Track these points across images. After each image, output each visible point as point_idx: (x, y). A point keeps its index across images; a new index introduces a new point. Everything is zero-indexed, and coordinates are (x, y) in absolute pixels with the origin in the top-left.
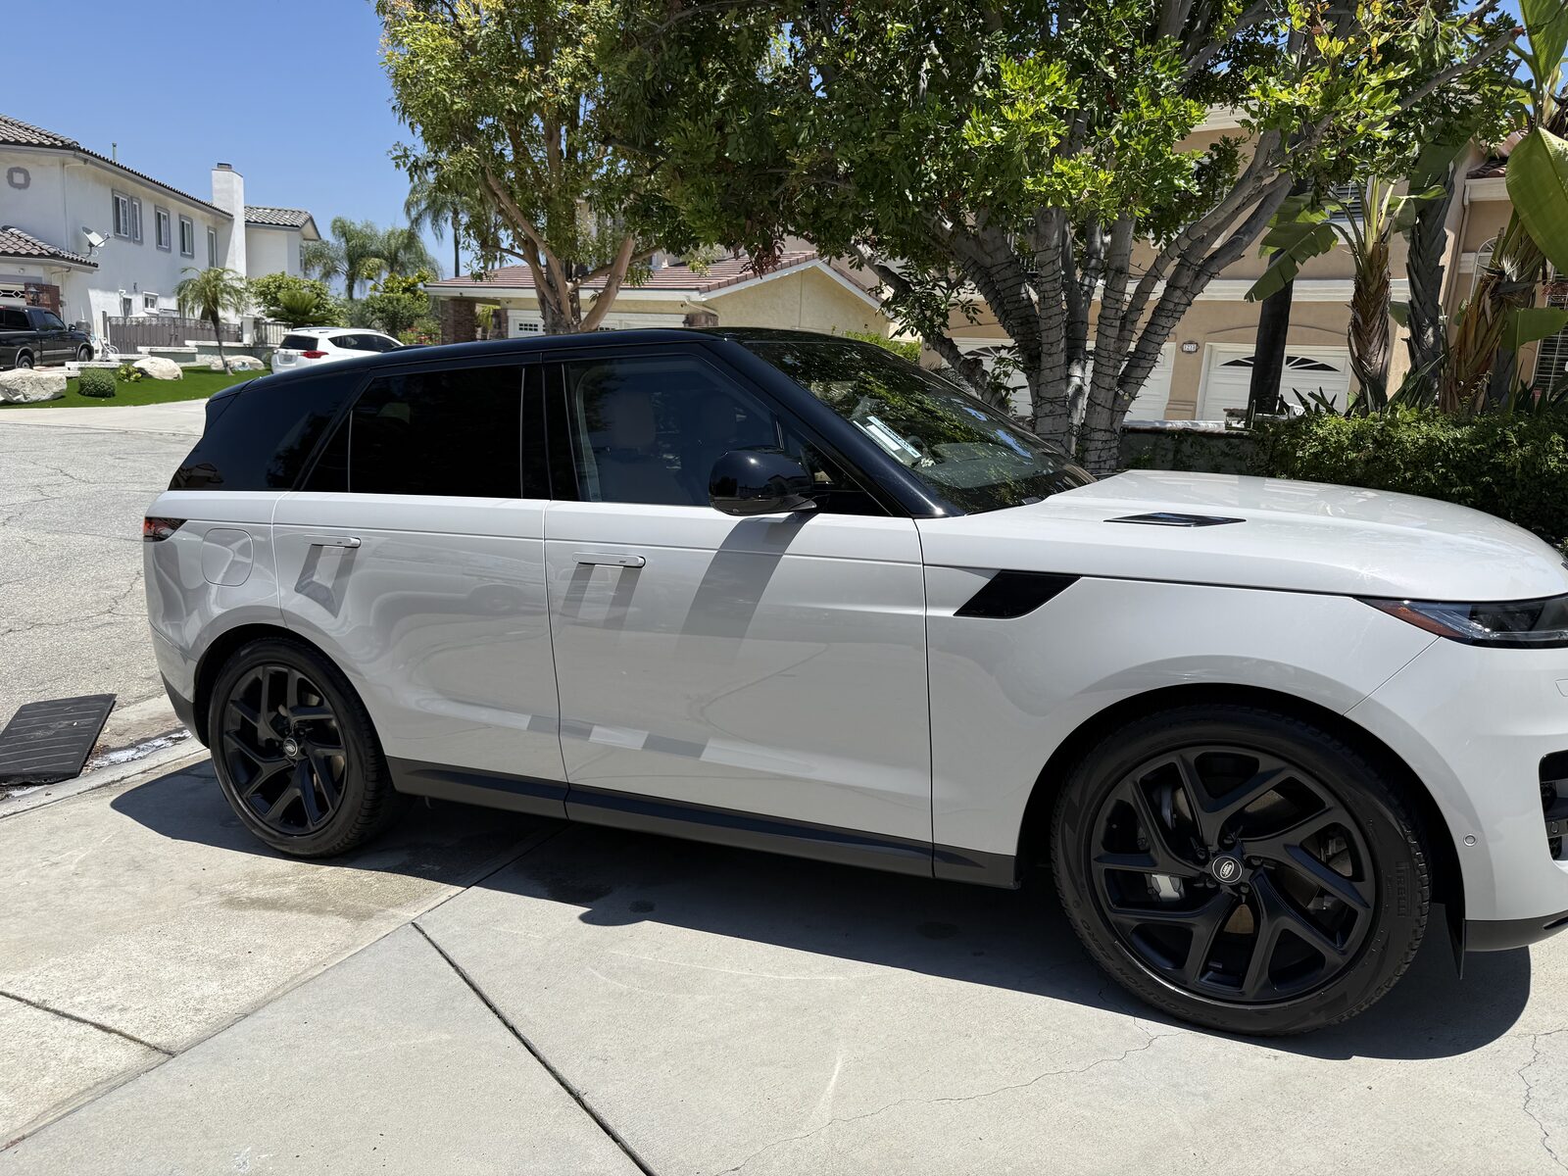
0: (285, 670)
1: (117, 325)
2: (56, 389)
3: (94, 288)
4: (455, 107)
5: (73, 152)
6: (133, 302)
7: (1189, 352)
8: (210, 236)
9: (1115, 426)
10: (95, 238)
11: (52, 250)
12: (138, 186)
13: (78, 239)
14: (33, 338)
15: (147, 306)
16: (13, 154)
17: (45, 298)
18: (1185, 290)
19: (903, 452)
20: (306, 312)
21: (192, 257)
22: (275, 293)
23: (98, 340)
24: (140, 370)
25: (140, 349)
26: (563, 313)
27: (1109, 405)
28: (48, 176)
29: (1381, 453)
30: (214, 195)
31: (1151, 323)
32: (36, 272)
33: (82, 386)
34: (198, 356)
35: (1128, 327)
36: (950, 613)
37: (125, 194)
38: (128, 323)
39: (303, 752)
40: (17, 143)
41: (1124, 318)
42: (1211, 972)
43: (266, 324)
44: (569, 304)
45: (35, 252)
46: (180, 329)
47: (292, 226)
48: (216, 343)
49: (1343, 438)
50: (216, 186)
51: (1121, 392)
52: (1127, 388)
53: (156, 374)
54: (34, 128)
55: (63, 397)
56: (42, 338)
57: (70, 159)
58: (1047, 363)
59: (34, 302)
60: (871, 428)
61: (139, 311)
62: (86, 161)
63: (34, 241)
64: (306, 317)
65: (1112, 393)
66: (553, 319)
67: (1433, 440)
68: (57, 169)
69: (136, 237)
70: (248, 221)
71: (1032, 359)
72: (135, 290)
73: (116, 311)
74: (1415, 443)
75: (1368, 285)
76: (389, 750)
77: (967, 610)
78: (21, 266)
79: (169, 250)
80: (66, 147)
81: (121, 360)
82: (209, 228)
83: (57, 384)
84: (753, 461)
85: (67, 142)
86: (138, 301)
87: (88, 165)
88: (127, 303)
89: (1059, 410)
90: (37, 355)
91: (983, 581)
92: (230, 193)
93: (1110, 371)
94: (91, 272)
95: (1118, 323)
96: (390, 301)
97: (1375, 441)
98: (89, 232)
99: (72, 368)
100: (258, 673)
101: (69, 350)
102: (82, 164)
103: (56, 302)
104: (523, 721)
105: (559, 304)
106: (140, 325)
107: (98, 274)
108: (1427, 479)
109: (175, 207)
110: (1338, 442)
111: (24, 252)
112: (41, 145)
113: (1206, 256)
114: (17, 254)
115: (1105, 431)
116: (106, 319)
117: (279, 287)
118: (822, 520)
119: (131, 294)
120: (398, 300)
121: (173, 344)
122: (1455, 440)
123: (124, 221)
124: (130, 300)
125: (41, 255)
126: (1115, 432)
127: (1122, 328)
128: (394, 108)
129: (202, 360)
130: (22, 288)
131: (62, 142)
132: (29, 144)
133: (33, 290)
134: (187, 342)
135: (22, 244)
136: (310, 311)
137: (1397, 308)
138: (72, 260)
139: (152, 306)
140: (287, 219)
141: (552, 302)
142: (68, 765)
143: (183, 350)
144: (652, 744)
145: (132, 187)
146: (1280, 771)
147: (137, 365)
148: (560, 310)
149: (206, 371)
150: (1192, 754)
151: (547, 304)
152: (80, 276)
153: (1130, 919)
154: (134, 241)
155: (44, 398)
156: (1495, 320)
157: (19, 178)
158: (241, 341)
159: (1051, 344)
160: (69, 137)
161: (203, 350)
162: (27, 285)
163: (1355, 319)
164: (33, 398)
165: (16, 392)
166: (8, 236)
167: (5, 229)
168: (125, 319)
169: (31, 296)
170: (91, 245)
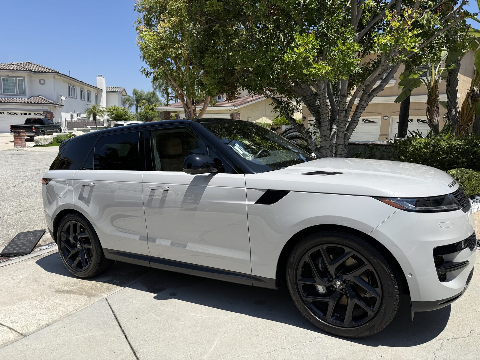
0: (76, 222)
1: (69, 122)
2: (50, 141)
3: (63, 112)
4: (157, 56)
5: (57, 74)
6: (74, 116)
7: (385, 119)
8: (96, 96)
9: (346, 143)
10: (63, 98)
11: (51, 102)
12: (75, 83)
13: (58, 98)
14: (45, 127)
15: (78, 116)
16: (41, 75)
17: (49, 115)
18: (366, 101)
19: (244, 154)
20: (121, 117)
21: (91, 102)
22: (113, 111)
23: (64, 127)
24: (74, 135)
25: (74, 129)
26: (191, 115)
27: (343, 137)
28: (50, 80)
29: (435, 150)
30: (97, 84)
31: (355, 111)
32: (46, 108)
33: (57, 140)
34: (91, 130)
35: (348, 113)
36: (253, 203)
37: (72, 85)
38: (72, 122)
39: (82, 246)
40: (42, 72)
41: (346, 110)
42: (335, 317)
43: (111, 120)
44: (193, 112)
45: (46, 102)
46: (86, 123)
47: (119, 92)
48: (95, 127)
49: (422, 145)
50: (97, 81)
51: (347, 133)
52: (349, 131)
54: (46, 68)
55: (52, 143)
56: (47, 127)
57: (56, 76)
58: (323, 124)
59: (46, 117)
60: (235, 147)
61: (75, 118)
62: (60, 76)
63: (46, 99)
64: (121, 118)
65: (344, 133)
66: (188, 116)
67: (452, 145)
68: (53, 78)
69: (75, 97)
70: (107, 91)
71: (319, 123)
72: (74, 112)
73: (69, 118)
74: (446, 146)
75: (432, 97)
76: (103, 246)
77: (258, 202)
78: (43, 106)
79: (84, 100)
80: (55, 72)
81: (69, 132)
82: (95, 93)
83: (50, 140)
84: (197, 158)
85: (55, 71)
86: (75, 115)
87: (61, 77)
88: (72, 116)
89: (328, 139)
90: (46, 132)
91: (262, 193)
92: (102, 83)
93: (343, 127)
94: (62, 107)
95: (344, 112)
96: (146, 113)
97: (433, 146)
98: (61, 96)
99: (55, 135)
100: (69, 223)
101: (55, 130)
102: (59, 77)
103: (52, 116)
104: (138, 237)
105: (190, 112)
106: (76, 122)
107: (64, 108)
108: (451, 157)
109: (86, 88)
110: (420, 146)
111: (43, 102)
112: (48, 72)
113: (372, 90)
114: (41, 103)
115: (342, 145)
116: (66, 120)
117: (114, 110)
118: (219, 175)
119: (73, 113)
120: (148, 112)
121: (84, 127)
122: (460, 145)
123: (71, 93)
124: (73, 115)
125: (48, 103)
126: (346, 145)
127: (346, 113)
128: (141, 57)
130: (43, 113)
131: (54, 71)
132: (45, 72)
133: (45, 113)
134: (88, 127)
135: (43, 100)
136: (123, 116)
137: (442, 103)
138: (56, 104)
139: (79, 117)
140: (118, 90)
141: (188, 112)
142: (27, 250)
143: (87, 129)
144: (172, 244)
146: (350, 252)
147: (73, 133)
148: (190, 114)
150: (325, 247)
151: (187, 112)
152: (59, 109)
153: (310, 300)
154: (74, 98)
155: (47, 144)
156: (473, 107)
157: (42, 82)
158: (103, 126)
159: (324, 119)
160: (56, 70)
161: (92, 128)
162: (44, 112)
163: (428, 107)
164: (44, 144)
165: (39, 142)
166: (39, 98)
167: (38, 96)
168: (71, 120)
169: (45, 115)
170: (62, 100)
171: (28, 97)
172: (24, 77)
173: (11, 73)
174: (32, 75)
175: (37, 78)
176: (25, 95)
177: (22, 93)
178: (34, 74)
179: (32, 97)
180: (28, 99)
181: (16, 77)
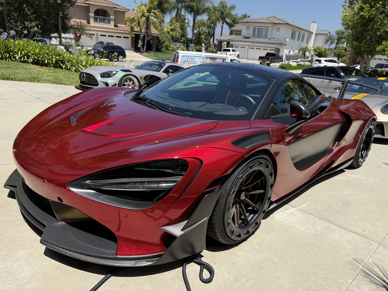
1: (287, 56)
3: (285, 49)
5: (287, 25)
6: (291, 51)
8: (308, 37)
11: (281, 43)
13: (285, 40)
14: (275, 58)
15: (293, 52)
16: (278, 26)
17: (278, 51)
19: (343, 75)
21: (303, 42)
22: (317, 50)
23: (284, 58)
24: (290, 64)
25: (290, 60)
30: (311, 29)
32: (277, 46)
33: (281, 67)
37: (294, 30)
38: (289, 55)
43: (314, 56)
45: (278, 43)
46: (298, 57)
47: (325, 34)
48: (303, 60)
50: (311, 26)
53: (292, 65)
54: (283, 21)
61: (291, 53)
62: (289, 26)
63: (278, 41)
68: (284, 28)
69: (294, 39)
70: (316, 33)
72: (292, 49)
78: (275, 45)
79: (299, 41)
81: (287, 62)
82: (308, 35)
83: (278, 66)
85: (287, 23)
90: (275, 61)
92: (314, 28)
94: (285, 46)
98: (287, 38)
99: (280, 63)
101: (280, 60)
103: (279, 52)
106: (291, 56)
107: (287, 46)
109: (302, 32)
111: (276, 43)
112: (283, 24)
116: (286, 54)
121: (296, 59)
123: (293, 37)
129: (300, 63)
130: (274, 49)
132: (281, 24)
133: (276, 49)
134: (299, 59)
135: (276, 41)
138: (283, 44)
140: (324, 32)
143: (298, 61)
145: (296, 29)
149: (301, 65)
152: (284, 47)
157: (278, 30)
158: (308, 59)
161: (301, 61)
162: (275, 49)
166: (274, 40)
167: (274, 39)
168: (289, 54)
169: (276, 51)
170: (287, 41)
171: (268, 39)
172: (269, 27)
173: (263, 25)
174: (274, 25)
175: (276, 27)
176: (267, 38)
177: (266, 37)
178: (275, 25)
179: (270, 39)
180: (269, 40)
181: (265, 27)
